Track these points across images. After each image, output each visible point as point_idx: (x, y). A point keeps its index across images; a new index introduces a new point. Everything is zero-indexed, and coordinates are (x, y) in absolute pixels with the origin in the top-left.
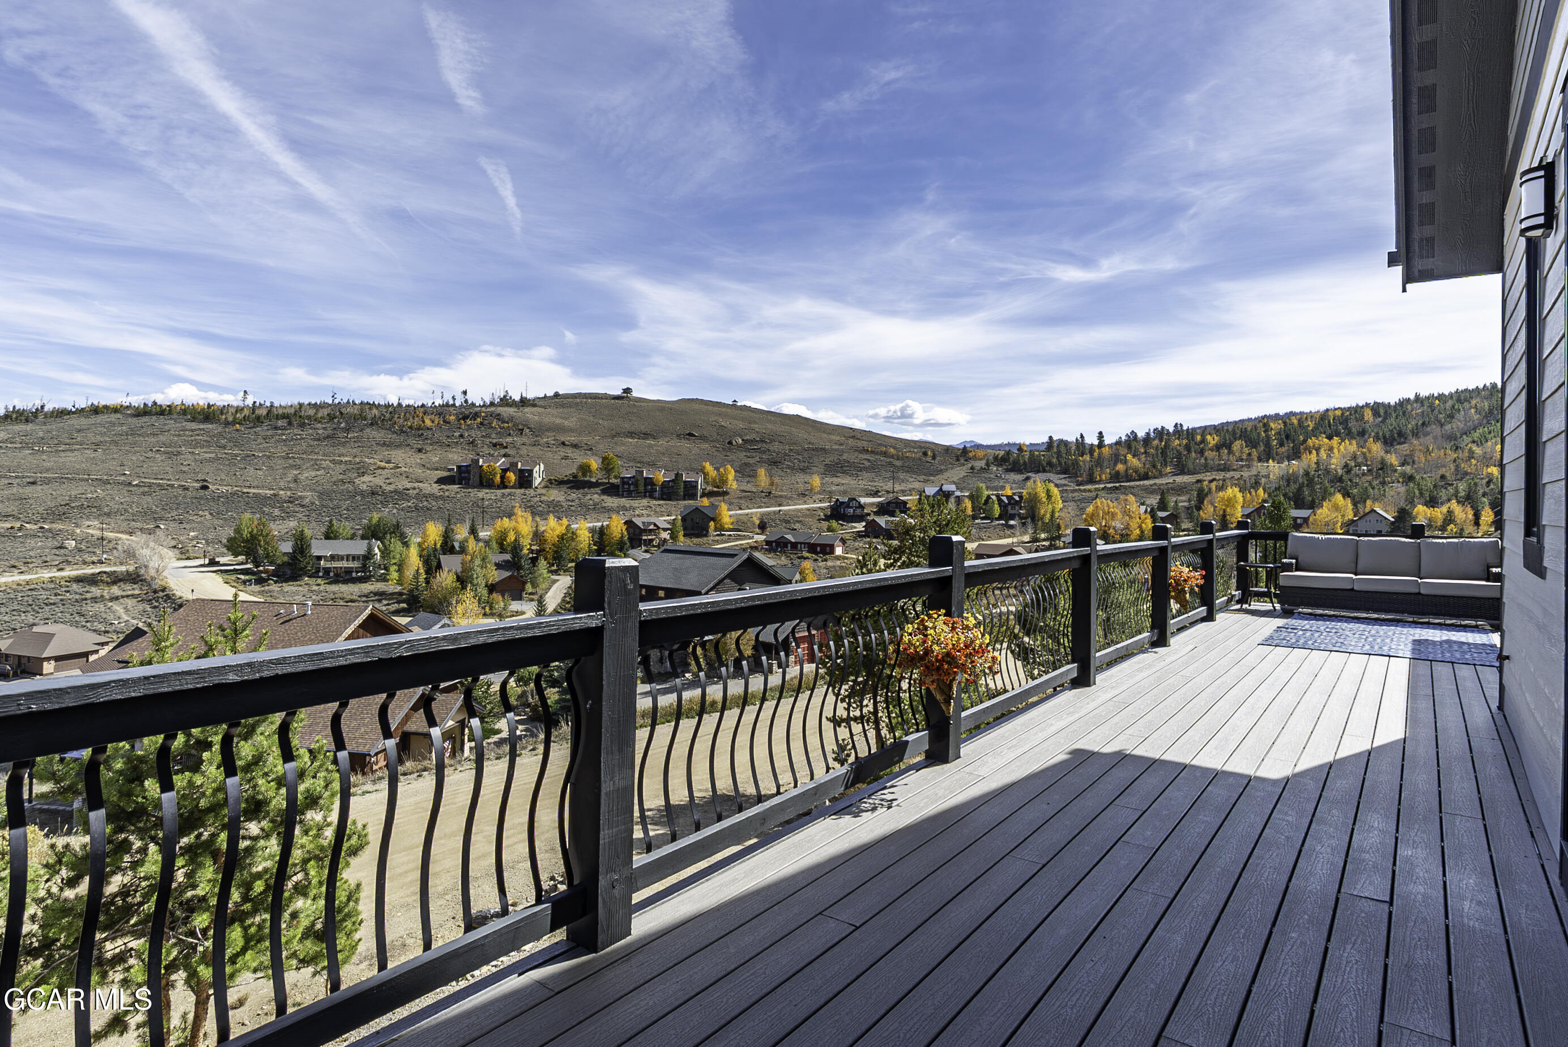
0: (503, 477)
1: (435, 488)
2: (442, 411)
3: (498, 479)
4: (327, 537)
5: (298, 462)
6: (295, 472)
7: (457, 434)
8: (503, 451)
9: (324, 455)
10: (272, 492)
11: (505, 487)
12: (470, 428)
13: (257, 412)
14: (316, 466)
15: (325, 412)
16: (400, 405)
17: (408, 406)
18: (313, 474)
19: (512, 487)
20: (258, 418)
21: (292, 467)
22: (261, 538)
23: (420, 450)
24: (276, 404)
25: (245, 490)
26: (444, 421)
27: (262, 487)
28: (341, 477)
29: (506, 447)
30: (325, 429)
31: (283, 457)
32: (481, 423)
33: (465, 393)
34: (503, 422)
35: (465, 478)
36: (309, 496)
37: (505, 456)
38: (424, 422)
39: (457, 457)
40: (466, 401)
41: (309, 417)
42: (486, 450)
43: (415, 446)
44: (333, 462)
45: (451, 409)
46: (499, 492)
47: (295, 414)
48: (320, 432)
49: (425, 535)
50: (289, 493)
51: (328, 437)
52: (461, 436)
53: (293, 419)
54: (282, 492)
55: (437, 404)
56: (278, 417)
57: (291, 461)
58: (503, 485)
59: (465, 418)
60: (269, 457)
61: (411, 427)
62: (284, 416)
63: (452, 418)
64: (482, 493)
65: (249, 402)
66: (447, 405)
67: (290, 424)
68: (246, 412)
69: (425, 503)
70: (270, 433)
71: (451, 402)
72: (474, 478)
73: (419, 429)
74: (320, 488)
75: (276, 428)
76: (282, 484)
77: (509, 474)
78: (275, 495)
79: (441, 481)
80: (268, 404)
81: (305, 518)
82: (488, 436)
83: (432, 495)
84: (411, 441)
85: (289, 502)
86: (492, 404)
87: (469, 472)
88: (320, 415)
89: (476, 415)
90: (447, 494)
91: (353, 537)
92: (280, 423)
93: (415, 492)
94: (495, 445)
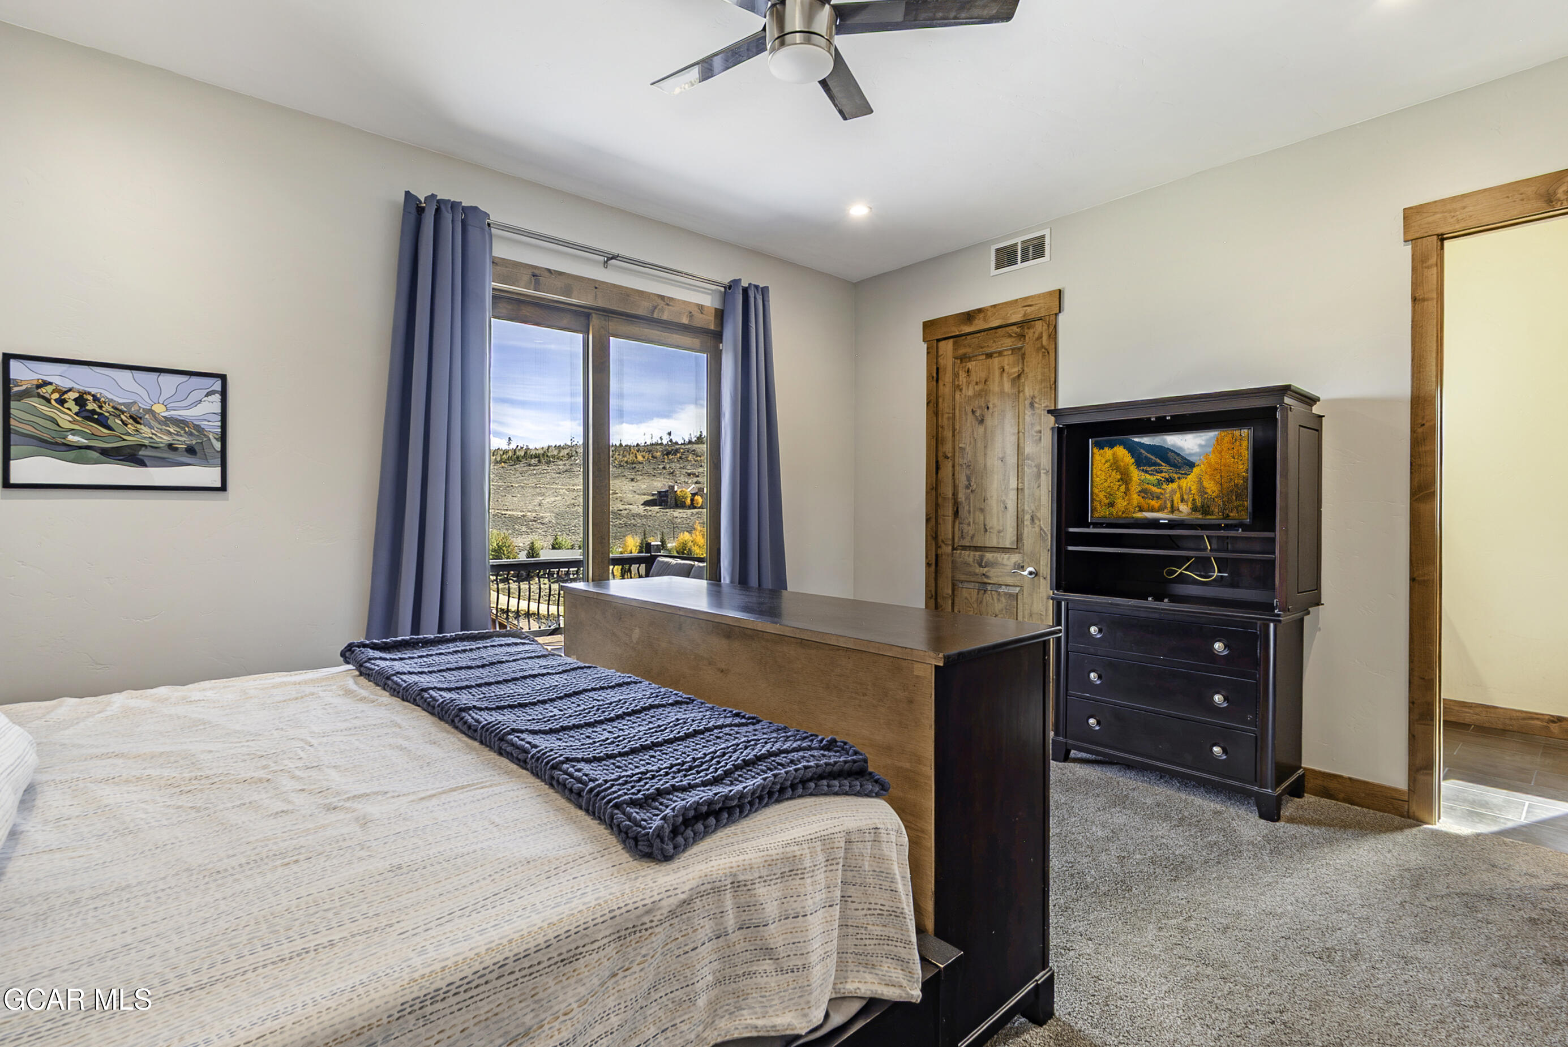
0: (692, 500)
1: (641, 509)
2: (650, 449)
3: (688, 502)
4: (554, 548)
5: (543, 490)
6: (541, 498)
7: (661, 467)
8: (695, 480)
9: (563, 485)
10: (522, 514)
11: (695, 508)
12: (671, 461)
13: (518, 453)
14: (556, 493)
15: (566, 452)
16: (621, 445)
17: (626, 446)
18: (553, 499)
19: (699, 508)
20: (518, 458)
21: (539, 494)
22: (504, 548)
23: (632, 480)
24: (530, 447)
25: (503, 513)
26: (652, 457)
27: (516, 510)
28: (573, 501)
29: (698, 476)
30: (565, 465)
31: (533, 487)
32: (681, 458)
33: (670, 434)
34: (697, 456)
35: (664, 501)
36: (548, 516)
37: (696, 483)
38: (636, 457)
39: (660, 484)
40: (671, 441)
41: (554, 457)
42: (682, 479)
43: (629, 477)
44: (569, 490)
45: (658, 447)
46: (689, 511)
47: (543, 455)
48: (561, 467)
49: (625, 546)
50: (534, 514)
51: (566, 471)
52: (664, 468)
53: (542, 458)
54: (529, 514)
55: (648, 443)
56: (531, 457)
57: (538, 490)
58: (693, 506)
59: (668, 454)
60: (523, 487)
61: (626, 462)
62: (537, 456)
63: (658, 454)
64: (678, 513)
65: (513, 446)
66: (657, 444)
67: (539, 461)
68: (510, 454)
69: (633, 521)
70: (525, 469)
71: (660, 442)
72: (671, 501)
73: (633, 463)
74: (557, 510)
75: (530, 465)
76: (530, 508)
77: (696, 497)
78: (524, 516)
79: (647, 503)
80: (525, 447)
81: (544, 533)
82: (684, 468)
83: (639, 515)
84: (626, 473)
85: (535, 521)
86: (690, 442)
87: (667, 496)
88: (561, 455)
89: (677, 451)
90: (650, 513)
91: (572, 547)
92: (533, 461)
93: (626, 512)
94: (689, 475)
